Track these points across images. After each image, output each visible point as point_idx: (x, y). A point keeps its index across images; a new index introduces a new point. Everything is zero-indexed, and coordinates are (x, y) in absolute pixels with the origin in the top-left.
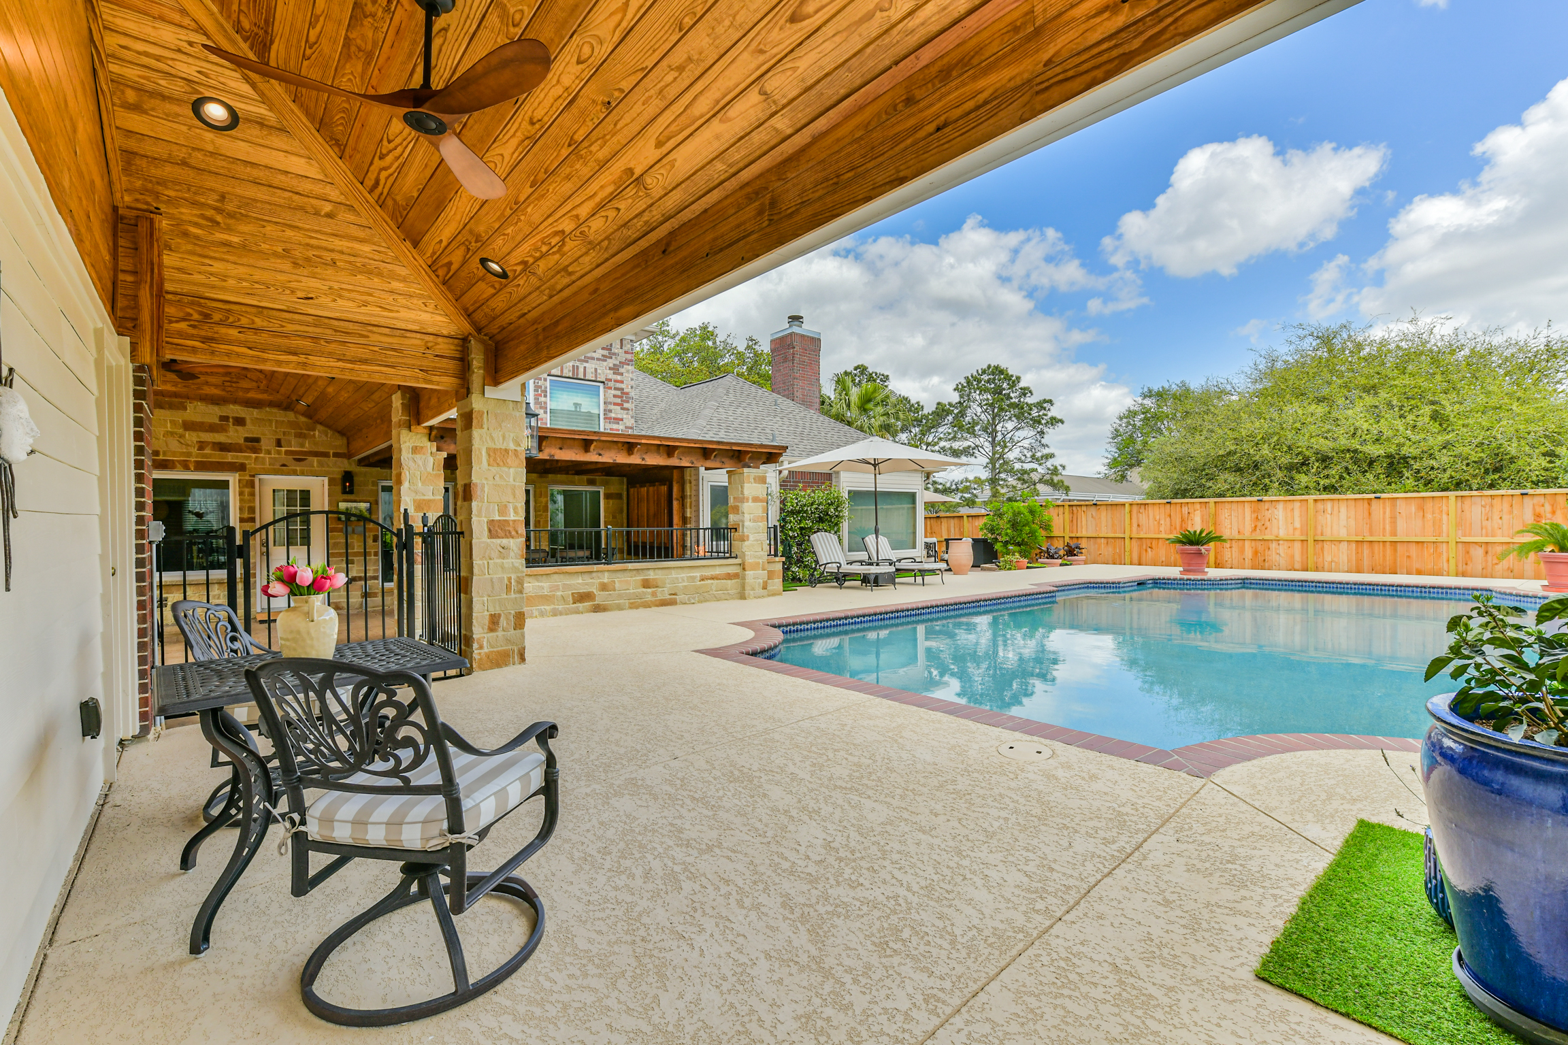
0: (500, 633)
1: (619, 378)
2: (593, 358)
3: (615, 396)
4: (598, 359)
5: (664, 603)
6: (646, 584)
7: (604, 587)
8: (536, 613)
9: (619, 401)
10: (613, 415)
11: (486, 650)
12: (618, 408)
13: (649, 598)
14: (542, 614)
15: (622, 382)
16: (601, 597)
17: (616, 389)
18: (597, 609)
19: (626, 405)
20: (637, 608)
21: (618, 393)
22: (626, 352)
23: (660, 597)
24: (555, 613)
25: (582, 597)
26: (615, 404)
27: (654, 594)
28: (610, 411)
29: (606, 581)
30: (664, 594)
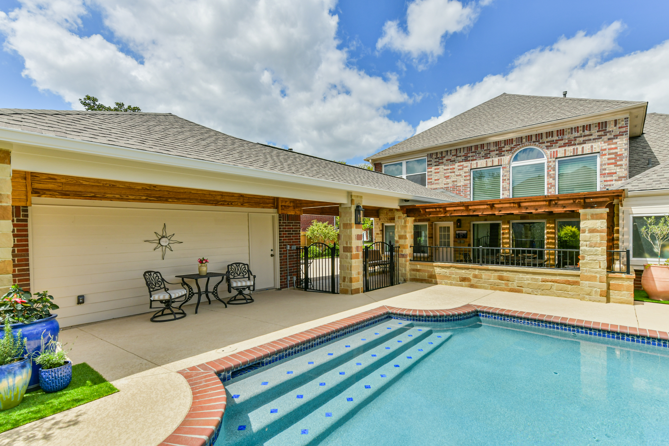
0: (346, 283)
1: (613, 146)
2: (590, 140)
3: (609, 159)
4: (594, 139)
5: (512, 290)
6: (501, 278)
7: (475, 276)
8: (443, 283)
9: (613, 161)
10: (607, 172)
11: (342, 287)
12: (612, 166)
13: (504, 286)
14: (446, 284)
15: (616, 148)
16: (474, 281)
17: (609, 154)
18: (472, 286)
19: (618, 163)
20: (495, 289)
21: (613, 156)
22: (619, 128)
23: (511, 286)
24: (451, 284)
25: (464, 279)
26: (609, 164)
27: (507, 285)
28: (605, 169)
29: (477, 273)
30: (515, 285)
